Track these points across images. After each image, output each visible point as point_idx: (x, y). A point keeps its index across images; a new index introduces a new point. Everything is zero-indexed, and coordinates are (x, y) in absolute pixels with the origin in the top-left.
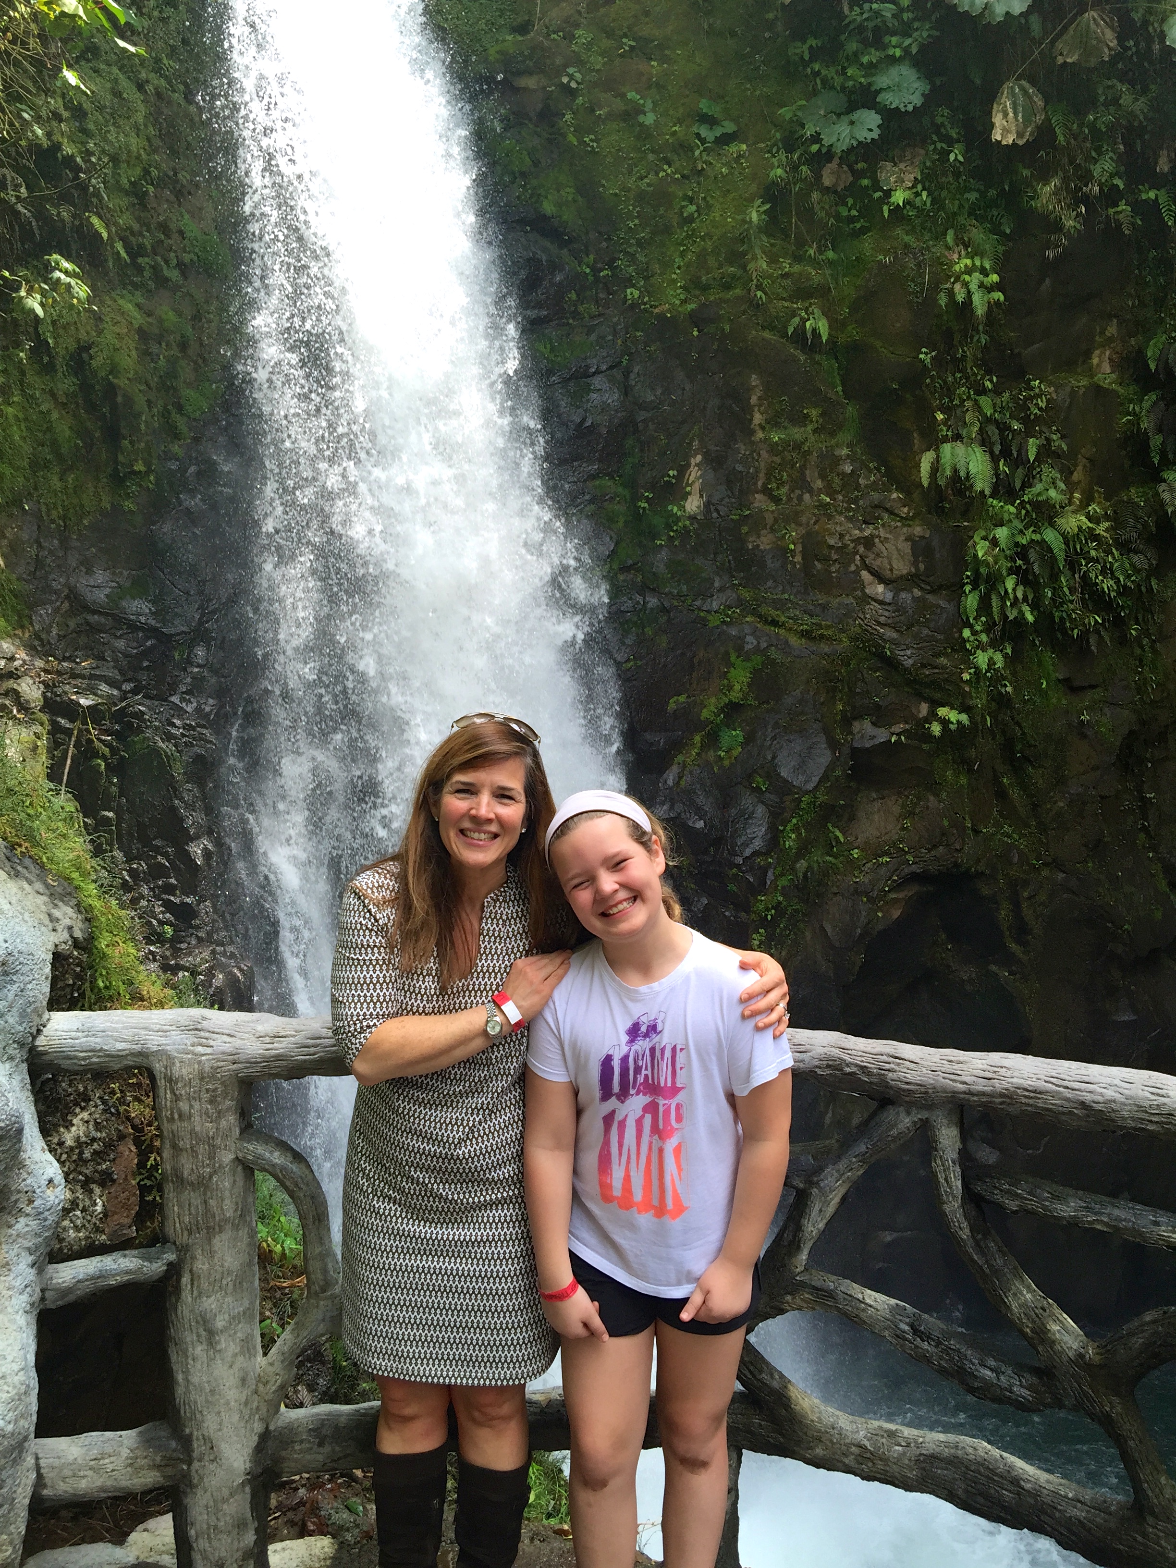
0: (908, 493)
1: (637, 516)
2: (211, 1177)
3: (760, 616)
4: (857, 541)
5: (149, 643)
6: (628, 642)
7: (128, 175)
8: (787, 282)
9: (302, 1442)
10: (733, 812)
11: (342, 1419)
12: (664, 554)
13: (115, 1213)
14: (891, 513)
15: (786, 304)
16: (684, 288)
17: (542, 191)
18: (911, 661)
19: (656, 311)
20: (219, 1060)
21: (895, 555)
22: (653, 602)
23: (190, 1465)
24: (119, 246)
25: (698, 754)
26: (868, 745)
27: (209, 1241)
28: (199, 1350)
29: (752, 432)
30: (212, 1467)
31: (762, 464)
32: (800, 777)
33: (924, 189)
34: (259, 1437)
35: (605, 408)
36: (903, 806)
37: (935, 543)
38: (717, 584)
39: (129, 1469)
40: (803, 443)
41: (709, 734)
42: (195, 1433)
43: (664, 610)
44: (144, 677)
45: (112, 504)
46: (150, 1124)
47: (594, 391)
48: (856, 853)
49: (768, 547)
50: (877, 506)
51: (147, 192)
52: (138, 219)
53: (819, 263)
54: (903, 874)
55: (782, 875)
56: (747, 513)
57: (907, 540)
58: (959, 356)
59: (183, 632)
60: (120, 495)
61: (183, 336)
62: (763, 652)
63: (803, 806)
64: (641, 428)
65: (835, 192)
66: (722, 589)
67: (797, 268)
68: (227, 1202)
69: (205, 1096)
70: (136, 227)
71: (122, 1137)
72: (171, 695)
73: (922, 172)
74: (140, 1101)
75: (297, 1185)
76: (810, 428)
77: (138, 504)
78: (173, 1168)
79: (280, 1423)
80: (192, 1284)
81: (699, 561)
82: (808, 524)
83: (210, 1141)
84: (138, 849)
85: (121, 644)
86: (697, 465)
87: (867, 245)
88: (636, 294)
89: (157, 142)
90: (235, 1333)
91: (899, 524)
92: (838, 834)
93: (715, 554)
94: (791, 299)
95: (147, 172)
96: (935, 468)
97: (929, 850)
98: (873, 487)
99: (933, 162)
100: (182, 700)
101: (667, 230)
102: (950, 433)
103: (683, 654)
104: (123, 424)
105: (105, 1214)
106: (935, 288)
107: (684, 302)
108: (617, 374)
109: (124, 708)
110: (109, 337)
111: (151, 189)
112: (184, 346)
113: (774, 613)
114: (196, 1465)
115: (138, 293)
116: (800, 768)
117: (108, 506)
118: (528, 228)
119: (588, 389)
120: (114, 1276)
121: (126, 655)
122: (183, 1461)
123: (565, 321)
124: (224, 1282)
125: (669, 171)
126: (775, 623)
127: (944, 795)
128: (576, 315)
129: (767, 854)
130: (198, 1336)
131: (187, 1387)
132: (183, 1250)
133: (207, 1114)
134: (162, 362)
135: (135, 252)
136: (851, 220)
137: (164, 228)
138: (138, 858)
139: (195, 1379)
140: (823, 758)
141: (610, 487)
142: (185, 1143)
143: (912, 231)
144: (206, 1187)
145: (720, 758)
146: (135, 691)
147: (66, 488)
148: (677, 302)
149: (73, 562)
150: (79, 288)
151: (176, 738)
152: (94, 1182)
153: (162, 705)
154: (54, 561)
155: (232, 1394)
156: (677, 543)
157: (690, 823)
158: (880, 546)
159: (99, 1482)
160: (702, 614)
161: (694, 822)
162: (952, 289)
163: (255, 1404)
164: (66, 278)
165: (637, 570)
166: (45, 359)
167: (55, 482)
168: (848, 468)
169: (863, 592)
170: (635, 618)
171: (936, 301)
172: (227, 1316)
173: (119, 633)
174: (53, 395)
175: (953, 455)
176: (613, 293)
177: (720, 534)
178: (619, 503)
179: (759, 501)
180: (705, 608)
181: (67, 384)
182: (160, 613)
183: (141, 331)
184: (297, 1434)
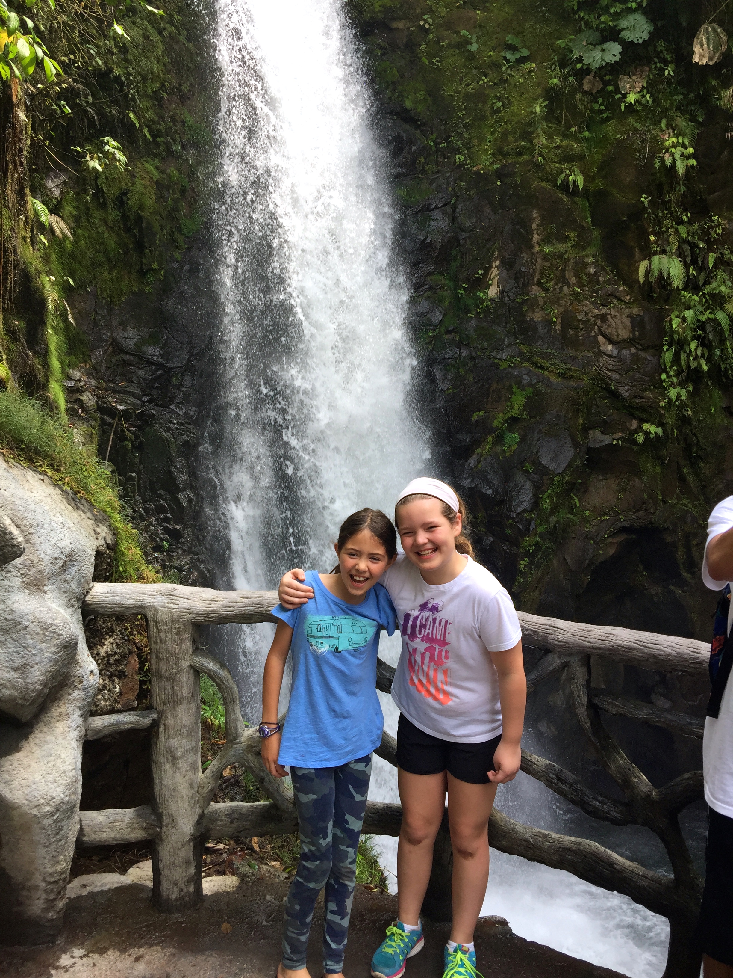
0: (631, 287)
1: (458, 299)
2: (176, 674)
3: (533, 363)
4: (596, 317)
5: (158, 373)
6: (449, 377)
7: (152, 87)
8: (558, 151)
9: (221, 820)
10: (511, 484)
11: (244, 810)
12: (473, 323)
13: (126, 693)
14: (619, 299)
15: (557, 165)
16: (493, 155)
17: (405, 94)
18: (627, 394)
19: (475, 169)
20: (181, 612)
21: (620, 326)
22: (465, 353)
23: (161, 829)
24: (146, 131)
25: (490, 448)
26: (598, 446)
27: (174, 708)
28: (168, 767)
29: (533, 247)
30: (173, 830)
31: (538, 267)
32: (554, 465)
33: (648, 92)
34: (199, 816)
35: (440, 231)
36: (619, 484)
37: (646, 319)
38: (505, 343)
39: (129, 829)
40: (564, 254)
41: (498, 436)
42: (165, 812)
43: (472, 358)
44: (155, 393)
45: (139, 290)
46: (146, 647)
47: (433, 220)
48: (587, 513)
49: (539, 320)
50: (609, 295)
51: (163, 96)
52: (157, 114)
53: (579, 139)
54: (617, 527)
55: (541, 525)
56: (527, 298)
57: (628, 317)
58: (666, 200)
59: (178, 367)
60: (143, 283)
61: (182, 186)
62: (533, 386)
63: (555, 482)
64: (462, 243)
65: (592, 94)
66: (509, 346)
67: (565, 142)
68: (185, 688)
69: (174, 631)
70: (156, 119)
71: (131, 653)
72: (171, 404)
73: (647, 82)
74: (141, 634)
75: (222, 681)
76: (569, 245)
77: (153, 289)
78: (156, 669)
79: (210, 810)
80: (165, 731)
81: (495, 327)
82: (565, 305)
83: (176, 655)
84: (149, 496)
85: (142, 373)
86: (496, 267)
87: (610, 128)
88: (462, 158)
89: (170, 67)
90: (187, 759)
91: (624, 306)
92: (577, 501)
93: (506, 323)
94: (561, 162)
95: (163, 85)
96: (648, 271)
97: (634, 513)
98: (609, 282)
99: (654, 76)
100: (177, 407)
101: (483, 118)
102: (658, 249)
103: (483, 386)
104: (146, 240)
105: (121, 693)
106: (653, 156)
107: (492, 163)
108: (448, 209)
109: (143, 411)
110: (139, 182)
111: (165, 95)
112: (183, 192)
113: (541, 361)
114: (164, 829)
115: (156, 160)
116: (554, 459)
117: (136, 290)
118: (396, 117)
119: (429, 219)
120: (124, 724)
121: (145, 380)
122: (157, 826)
123: (416, 175)
124: (182, 731)
125: (486, 80)
126: (542, 367)
127: (645, 479)
128: (423, 172)
129: (531, 511)
130: (168, 759)
131: (161, 787)
132: (161, 713)
133: (175, 641)
134: (170, 202)
135: (155, 135)
136: (601, 112)
137: (173, 119)
138: (150, 501)
139: (165, 783)
140: (569, 453)
141: (441, 281)
142: (163, 656)
143: (639, 120)
144: (174, 680)
145: (504, 451)
146: (150, 401)
147: (112, 279)
148: (488, 163)
149: (115, 323)
150: (121, 157)
151: (172, 430)
152: (115, 676)
153: (165, 410)
154: (104, 322)
155: (185, 791)
156: (482, 316)
157: (484, 491)
158: (611, 320)
159: (113, 835)
160: (496, 361)
161: (486, 491)
162: (664, 157)
163: (197, 798)
164: (113, 150)
165: (456, 333)
166: (102, 200)
167: (106, 275)
168: (592, 270)
169: (599, 349)
170: (453, 362)
171: (653, 165)
172: (183, 750)
173: (141, 366)
174: (106, 222)
175: (660, 263)
176: (448, 158)
177: (509, 311)
178: (446, 290)
179: (535, 290)
180: (498, 357)
181: (114, 215)
182: (166, 355)
183: (157, 183)
184: (219, 816)
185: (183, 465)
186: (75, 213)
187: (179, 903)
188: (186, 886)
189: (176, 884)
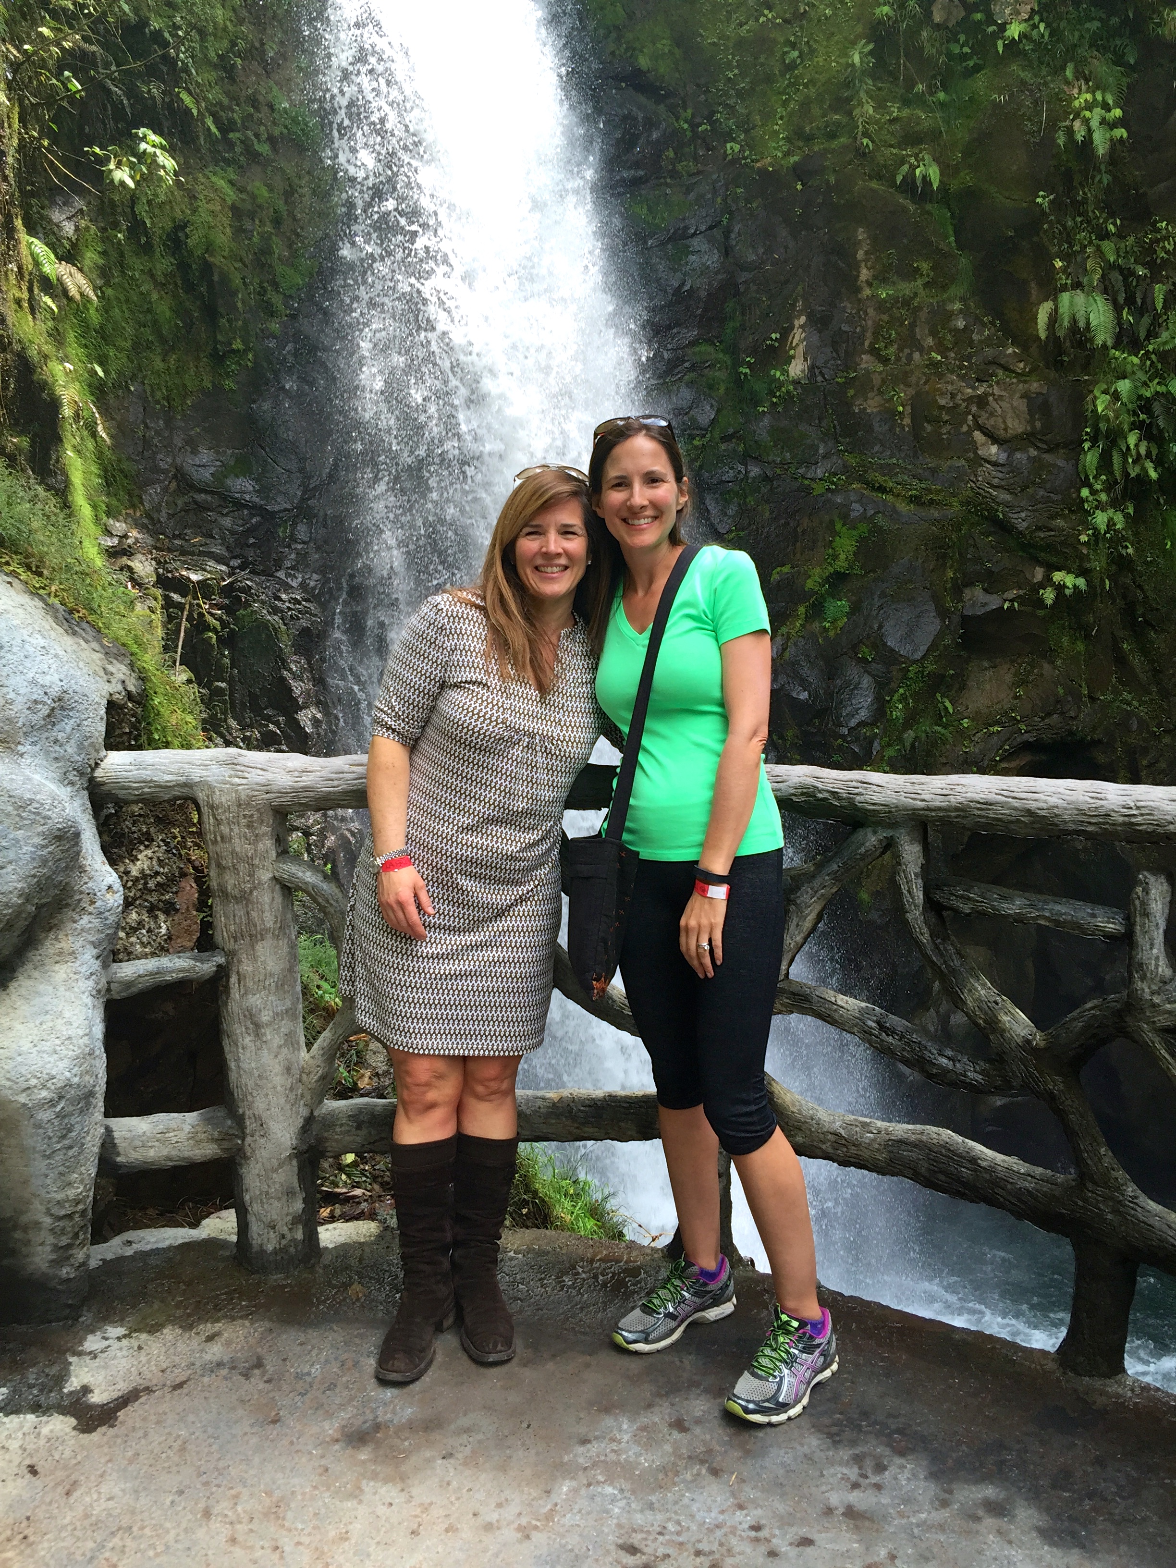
0: (1025, 348)
1: (739, 382)
2: (251, 892)
3: (867, 483)
4: (969, 400)
5: (254, 520)
6: (730, 512)
7: (215, 48)
8: (895, 128)
9: (341, 1125)
10: (839, 682)
11: (378, 1108)
12: (766, 421)
13: (178, 937)
14: (1006, 369)
15: (894, 151)
16: (788, 139)
17: (637, 45)
18: (1025, 524)
19: (758, 165)
20: (253, 790)
21: (1010, 413)
22: (755, 471)
23: (243, 1140)
24: (209, 122)
25: (802, 625)
26: (979, 613)
27: (252, 946)
28: (248, 1040)
29: (859, 290)
30: (262, 1141)
31: (870, 323)
32: (908, 646)
33: (1042, 20)
34: (305, 1119)
35: (704, 270)
36: (1016, 674)
37: (1053, 399)
38: (821, 451)
39: (191, 1142)
40: (912, 298)
41: (813, 605)
42: (247, 1113)
43: (766, 479)
44: (251, 555)
45: (213, 383)
47: (693, 253)
48: (965, 723)
49: (875, 410)
50: (990, 363)
51: (235, 64)
52: (227, 93)
53: (928, 106)
54: (1015, 744)
55: (889, 745)
56: (854, 375)
57: (1022, 397)
58: (1079, 198)
59: (286, 510)
60: (220, 375)
61: (275, 212)
62: (870, 519)
63: (911, 675)
64: (742, 290)
65: (947, 28)
66: (825, 457)
67: (906, 112)
68: (267, 914)
69: (244, 821)
70: (226, 101)
71: (183, 875)
72: (277, 571)
74: (198, 845)
75: (327, 901)
76: (919, 283)
77: (237, 383)
78: (219, 884)
79: (323, 1111)
80: (239, 983)
81: (803, 427)
82: (917, 385)
83: (249, 861)
84: (250, 718)
85: (227, 522)
86: (801, 327)
87: (981, 83)
88: (737, 148)
89: (243, 12)
90: (279, 1028)
91: (1015, 380)
92: (948, 704)
93: (820, 419)
94: (901, 145)
95: (234, 44)
96: (1054, 318)
97: (1043, 719)
98: (988, 342)
100: (288, 575)
101: (769, 79)
102: (1069, 282)
103: (787, 524)
104: (220, 302)
105: (169, 934)
106: (1053, 125)
107: (787, 154)
108: (717, 233)
109: (231, 583)
110: (203, 216)
111: (239, 61)
112: (277, 222)
113: (880, 479)
114: (249, 1139)
115: (230, 169)
116: (908, 637)
117: (210, 385)
118: (624, 85)
119: (686, 251)
120: (170, 973)
121: (233, 533)
122: (239, 1138)
123: (662, 180)
124: (267, 983)
125: (770, 16)
126: (882, 489)
127: (1059, 663)
128: (674, 173)
129: (873, 724)
130: (247, 1028)
131: (239, 1073)
132: (231, 954)
133: (245, 837)
134: (256, 239)
135: (225, 128)
136: (964, 57)
137: (254, 101)
138: (251, 726)
139: (244, 1065)
140: (931, 626)
141: (710, 354)
142: (227, 862)
143: (1029, 66)
144: (248, 901)
145: (825, 630)
146: (242, 567)
147: (168, 369)
148: (780, 154)
149: (178, 441)
150: (167, 162)
151: (282, 611)
152: (159, 910)
153: (268, 580)
154: (160, 441)
155: (279, 1080)
156: (780, 409)
157: (794, 695)
158: (994, 405)
159: (165, 1152)
160: (806, 482)
161: (798, 693)
162: (1072, 126)
163: (300, 1091)
164: (153, 149)
165: (739, 439)
166: (143, 240)
167: (159, 364)
168: (961, 324)
169: (976, 453)
170: (737, 488)
171: (1054, 140)
172: (271, 1014)
173: (225, 511)
174: (152, 276)
175: (1071, 303)
176: (713, 149)
177: (825, 398)
178: (720, 369)
179: (866, 362)
180: (809, 476)
181: (164, 264)
182: (263, 491)
183: (234, 208)
184: (338, 1119)
185: (302, 667)
186: (101, 262)
187: (279, 1258)
188: (290, 1229)
189: (273, 1227)
